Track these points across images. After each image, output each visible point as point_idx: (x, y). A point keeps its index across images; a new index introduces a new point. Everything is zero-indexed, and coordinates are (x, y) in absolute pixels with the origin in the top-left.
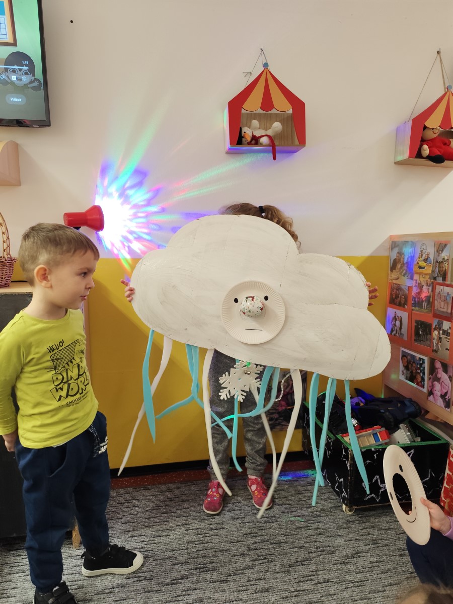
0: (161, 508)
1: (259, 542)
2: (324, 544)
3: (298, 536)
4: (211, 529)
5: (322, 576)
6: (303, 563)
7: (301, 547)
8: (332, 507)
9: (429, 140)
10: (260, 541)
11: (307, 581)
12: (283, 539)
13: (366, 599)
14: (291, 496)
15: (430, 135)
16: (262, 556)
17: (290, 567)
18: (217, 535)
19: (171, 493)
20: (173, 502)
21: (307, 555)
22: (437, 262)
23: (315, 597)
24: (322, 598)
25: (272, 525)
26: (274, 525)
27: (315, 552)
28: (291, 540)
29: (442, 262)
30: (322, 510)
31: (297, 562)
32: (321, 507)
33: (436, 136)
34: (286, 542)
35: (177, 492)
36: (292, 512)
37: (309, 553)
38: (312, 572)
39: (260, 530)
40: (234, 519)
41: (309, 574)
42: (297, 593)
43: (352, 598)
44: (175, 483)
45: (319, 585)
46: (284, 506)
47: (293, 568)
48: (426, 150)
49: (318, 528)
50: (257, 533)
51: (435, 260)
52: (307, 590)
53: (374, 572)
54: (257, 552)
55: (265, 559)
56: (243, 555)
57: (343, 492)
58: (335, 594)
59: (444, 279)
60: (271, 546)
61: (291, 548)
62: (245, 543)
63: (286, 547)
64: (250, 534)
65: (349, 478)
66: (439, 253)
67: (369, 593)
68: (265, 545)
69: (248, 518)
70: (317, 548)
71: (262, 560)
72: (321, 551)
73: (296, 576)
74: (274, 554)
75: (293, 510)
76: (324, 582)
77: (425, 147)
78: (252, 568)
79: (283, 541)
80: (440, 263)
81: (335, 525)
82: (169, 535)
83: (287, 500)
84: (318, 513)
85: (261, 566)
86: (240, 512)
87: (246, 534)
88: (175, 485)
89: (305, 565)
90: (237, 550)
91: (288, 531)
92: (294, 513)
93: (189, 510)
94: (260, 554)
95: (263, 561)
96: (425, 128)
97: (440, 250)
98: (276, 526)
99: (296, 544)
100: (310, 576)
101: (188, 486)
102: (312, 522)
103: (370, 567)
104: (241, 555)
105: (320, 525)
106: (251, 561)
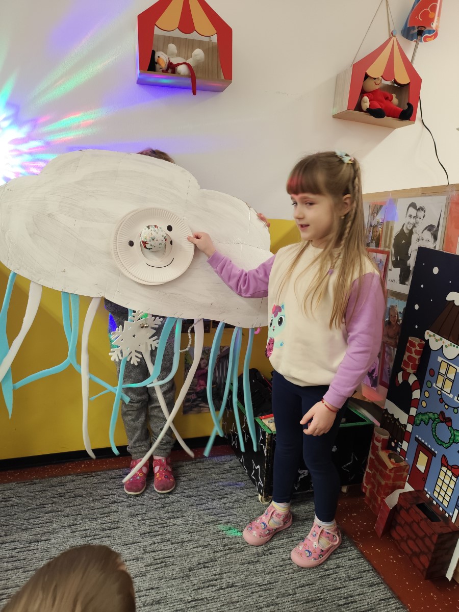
0: (46, 506)
1: (158, 543)
2: (233, 540)
3: (205, 533)
4: (103, 530)
5: (226, 581)
6: (206, 565)
7: (206, 546)
8: (247, 497)
9: (370, 92)
10: (160, 541)
11: (208, 587)
12: (186, 537)
13: (273, 605)
14: (204, 485)
15: (371, 86)
16: (159, 559)
17: (190, 571)
18: (109, 537)
19: (62, 487)
20: (63, 498)
21: (211, 555)
22: (371, 226)
23: (214, 606)
24: (223, 608)
25: (176, 521)
26: (180, 521)
27: (221, 551)
28: (196, 538)
29: (376, 226)
30: (237, 501)
31: (199, 564)
32: (235, 498)
33: (377, 87)
34: (190, 541)
35: (70, 486)
36: (202, 504)
37: (214, 552)
38: (215, 575)
39: (161, 527)
40: (132, 515)
41: (211, 578)
42: (194, 603)
43: (257, 605)
44: (70, 475)
45: (221, 591)
46: (194, 498)
47: (194, 571)
48: (366, 103)
49: (228, 522)
50: (157, 531)
51: (369, 225)
52: (206, 598)
53: (285, 571)
54: (154, 554)
55: (162, 562)
56: (137, 559)
57: (259, 481)
58: (238, 602)
59: (378, 245)
60: (171, 546)
61: (194, 548)
62: (141, 544)
63: (189, 546)
64: (148, 533)
65: (266, 465)
66: (374, 216)
67: (277, 598)
68: (164, 546)
69: (150, 515)
70: (225, 546)
71: (158, 564)
72: (229, 549)
73: (195, 582)
74: (173, 556)
75: (204, 502)
76: (227, 588)
77: (366, 98)
78: (145, 576)
79: (187, 539)
80: (375, 226)
81: (248, 518)
82: (50, 539)
83: (198, 491)
84: (231, 504)
85: (156, 572)
86: (141, 507)
87: (144, 534)
88: (69, 478)
89: (208, 567)
90: (131, 553)
91: (194, 527)
92: (204, 506)
93: (80, 507)
94: (156, 557)
95: (159, 566)
96: (367, 76)
97: (375, 213)
98: (181, 522)
99: (201, 543)
100: (212, 581)
101: (85, 479)
102: (223, 515)
103: (281, 566)
104: (133, 560)
105: (231, 518)
106: (145, 566)
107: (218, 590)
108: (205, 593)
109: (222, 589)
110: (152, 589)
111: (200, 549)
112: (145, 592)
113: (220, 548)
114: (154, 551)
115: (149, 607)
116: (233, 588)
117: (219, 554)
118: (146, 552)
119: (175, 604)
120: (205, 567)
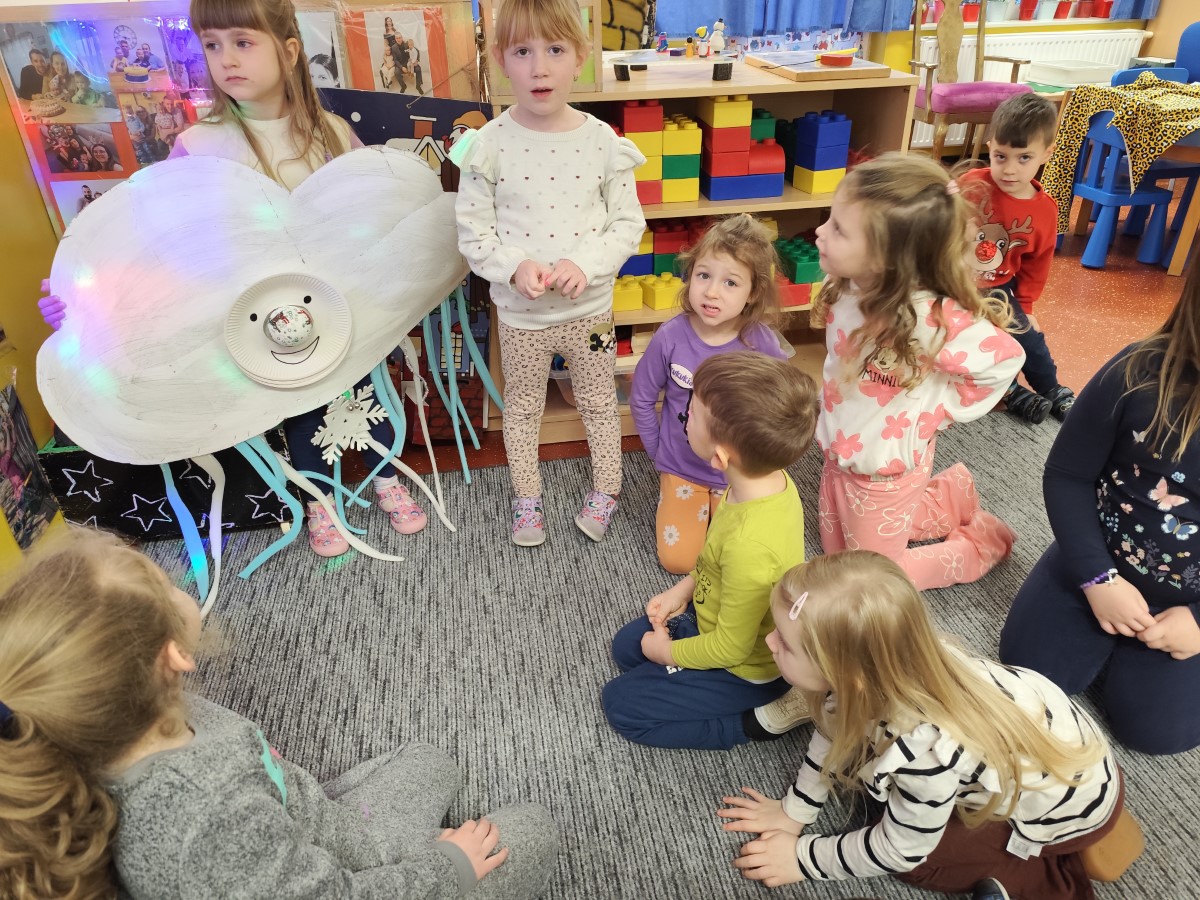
28: (325, 600)
34: (327, 606)
37: (361, 584)
38: (399, 585)
39: (282, 637)
41: (401, 588)
45: (424, 582)
47: (384, 603)
49: (311, 568)
50: (289, 641)
51: (172, 60)
52: (430, 593)
54: (334, 642)
55: (354, 633)
56: (335, 660)
61: (343, 603)
62: (306, 658)
63: (337, 607)
68: (323, 634)
70: (354, 575)
71: (355, 637)
73: (402, 602)
74: (348, 623)
78: (370, 649)
85: (369, 639)
87: (285, 655)
89: (383, 590)
91: (301, 602)
94: (342, 640)
95: (359, 637)
98: (282, 616)
100: (406, 588)
104: (334, 664)
106: (353, 650)
107: (422, 584)
108: (423, 594)
109: (422, 580)
110: (396, 640)
111: (348, 598)
112: (397, 648)
113: (357, 579)
114: (330, 642)
115: (423, 643)
116: (425, 573)
117: (367, 580)
118: (327, 652)
119: (427, 619)
120: (383, 593)
